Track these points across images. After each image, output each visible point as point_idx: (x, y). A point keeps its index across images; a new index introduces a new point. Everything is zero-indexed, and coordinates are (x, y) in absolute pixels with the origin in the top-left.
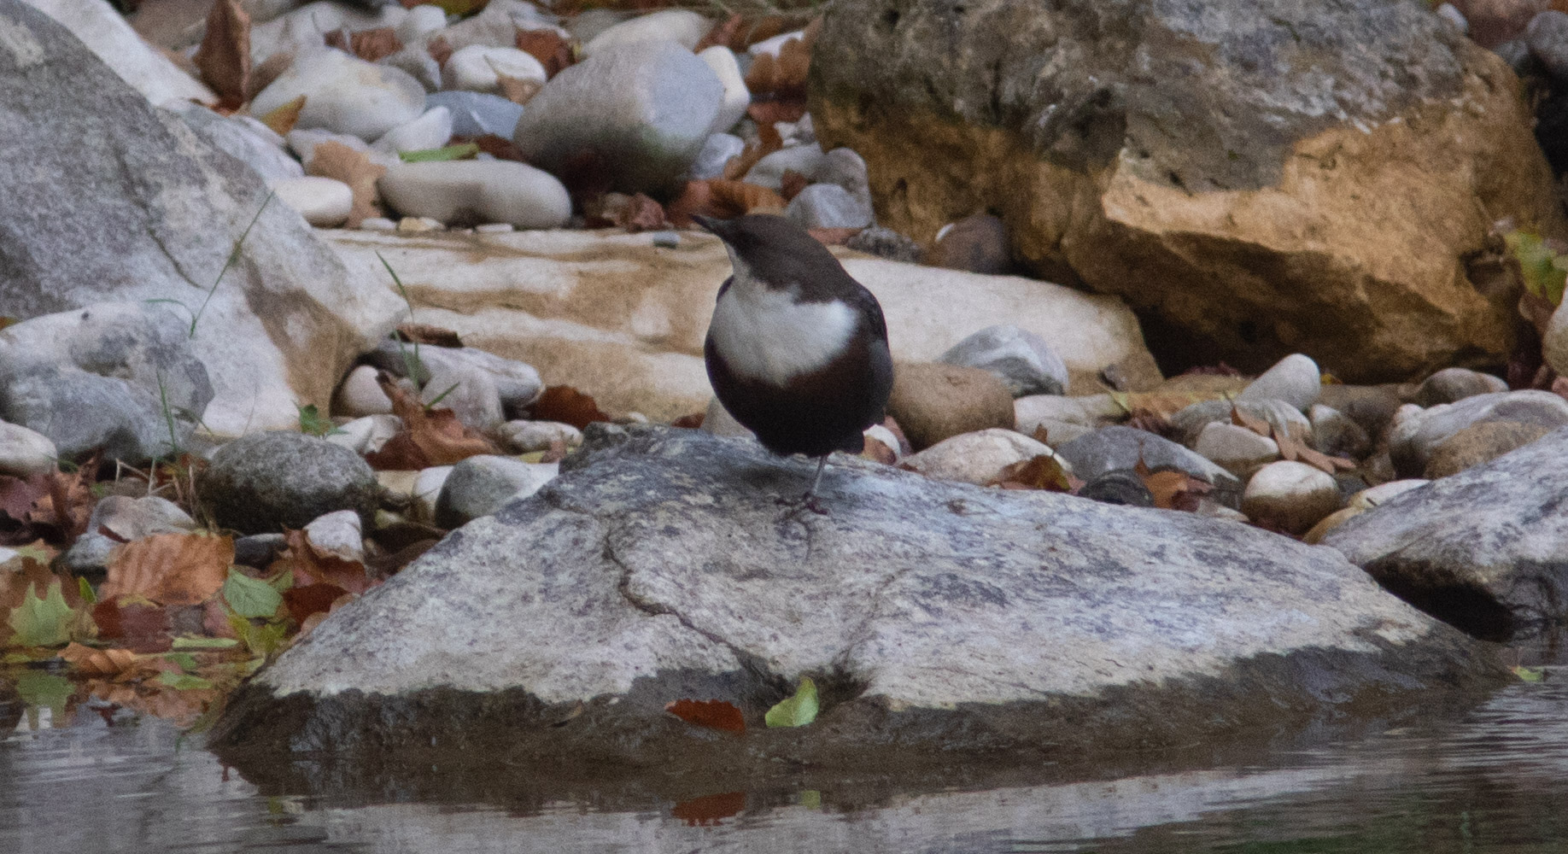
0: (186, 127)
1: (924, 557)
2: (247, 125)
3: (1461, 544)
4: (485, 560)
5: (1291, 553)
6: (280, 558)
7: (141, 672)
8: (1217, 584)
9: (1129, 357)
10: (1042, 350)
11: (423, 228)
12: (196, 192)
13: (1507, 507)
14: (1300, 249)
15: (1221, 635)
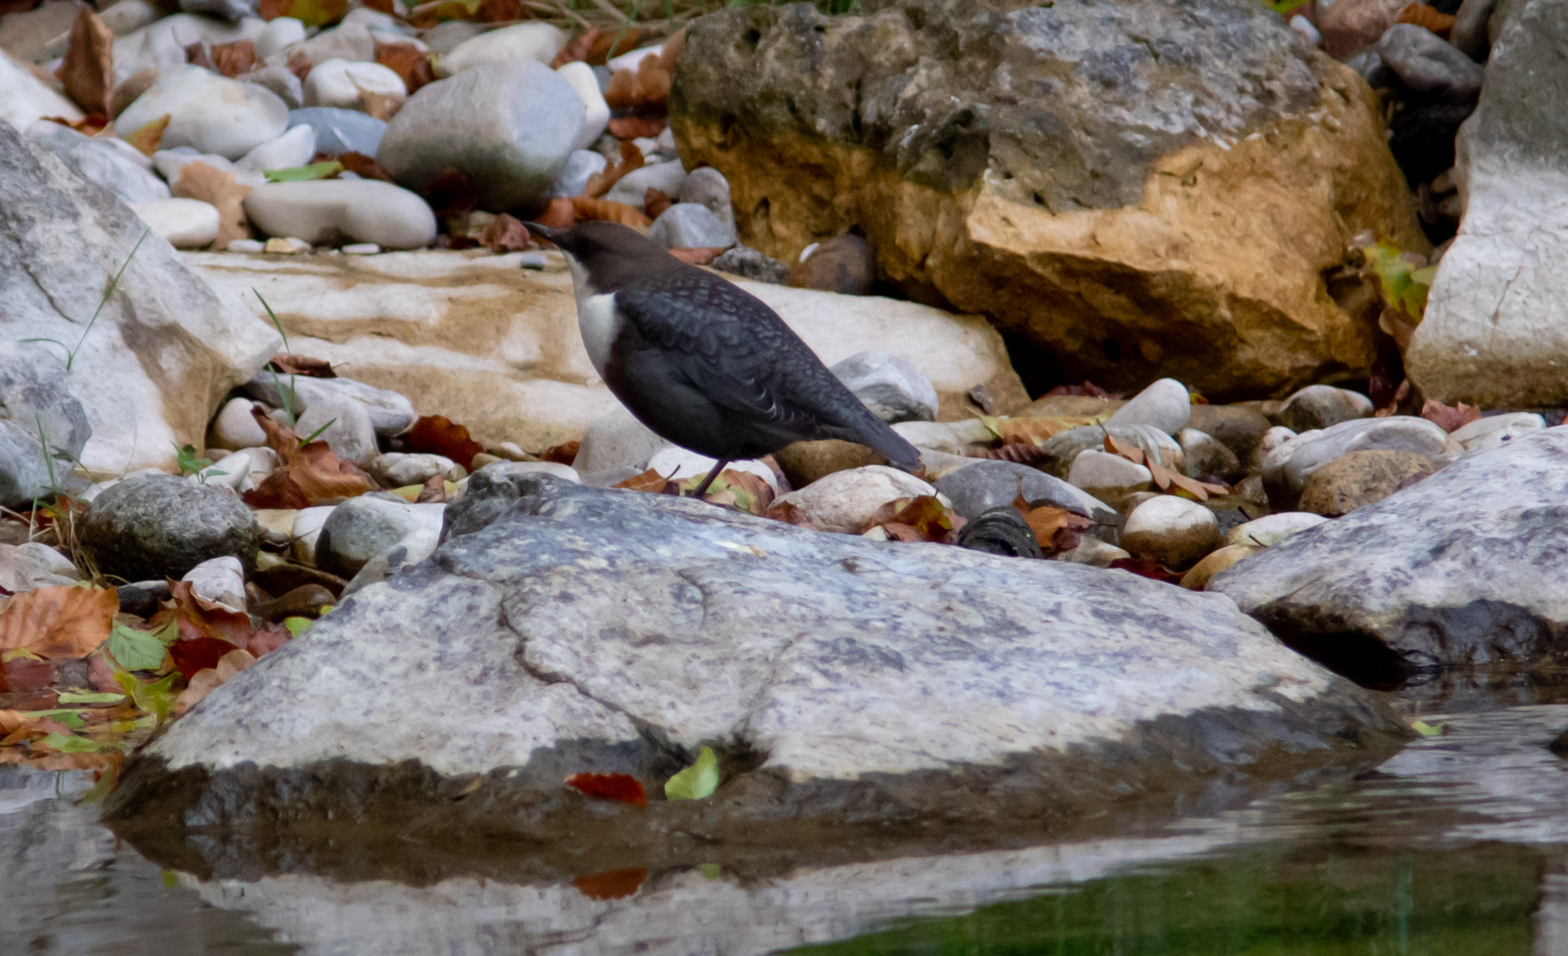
0: (58, 160)
1: (821, 620)
2: (113, 146)
3: (1351, 588)
4: (379, 627)
5: (1184, 604)
6: (164, 608)
7: (29, 735)
8: (1114, 642)
9: (995, 378)
10: (912, 376)
11: (289, 250)
12: (69, 226)
13: (1396, 551)
14: (1163, 268)
15: (1122, 697)
